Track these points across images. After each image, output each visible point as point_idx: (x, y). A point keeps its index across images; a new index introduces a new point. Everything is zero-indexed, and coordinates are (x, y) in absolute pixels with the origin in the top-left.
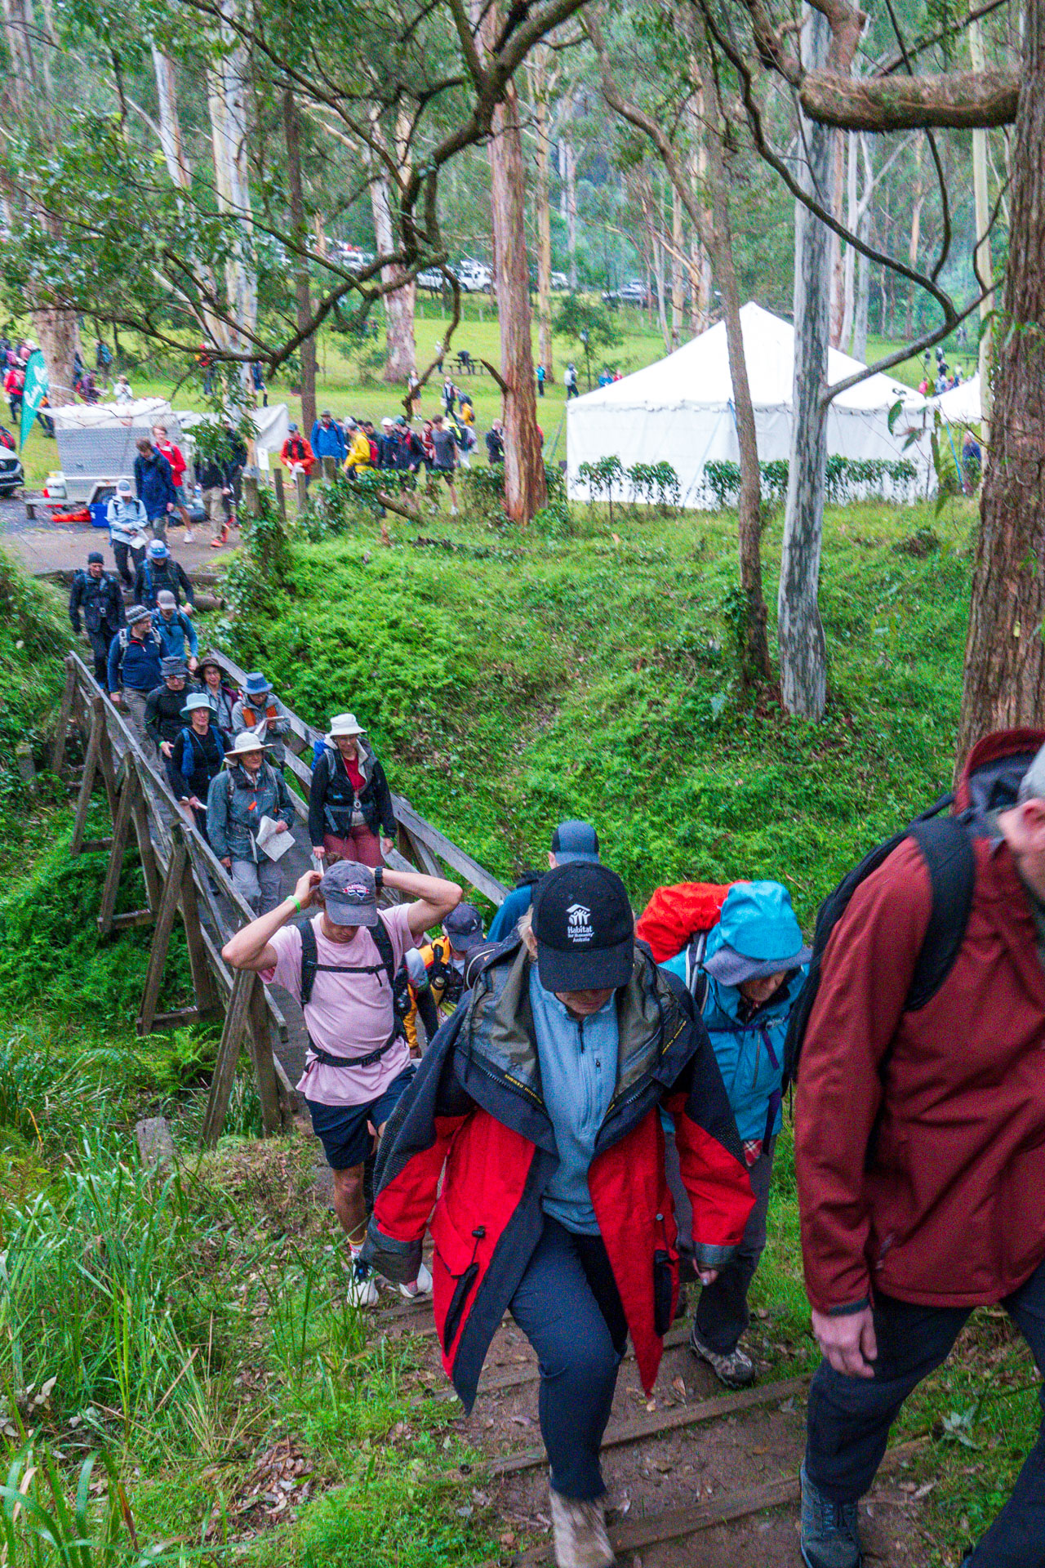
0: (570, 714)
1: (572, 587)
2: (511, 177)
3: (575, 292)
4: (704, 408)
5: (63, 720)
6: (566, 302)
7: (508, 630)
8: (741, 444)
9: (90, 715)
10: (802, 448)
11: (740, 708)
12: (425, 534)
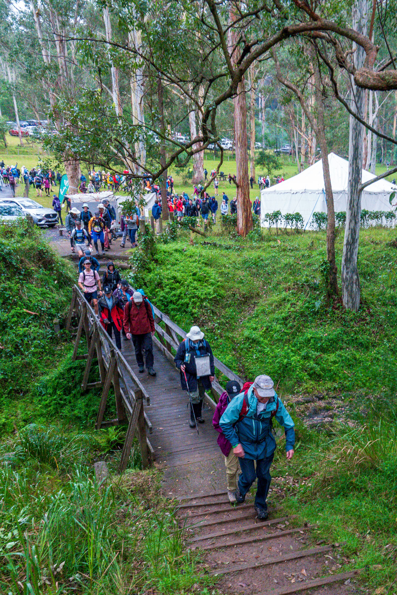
0: (261, 308)
1: (262, 260)
2: (241, 108)
3: (264, 149)
4: (313, 192)
5: (71, 310)
6: (261, 153)
7: (237, 276)
8: (328, 206)
9: (81, 308)
10: (351, 208)
11: (326, 306)
12: (207, 240)
